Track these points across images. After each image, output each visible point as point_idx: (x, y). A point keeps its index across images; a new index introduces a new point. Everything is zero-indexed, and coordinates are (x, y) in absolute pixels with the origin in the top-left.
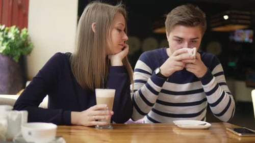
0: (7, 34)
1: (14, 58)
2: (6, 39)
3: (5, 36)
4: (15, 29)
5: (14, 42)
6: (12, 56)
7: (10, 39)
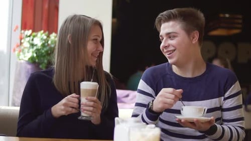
0: (33, 40)
1: (41, 66)
2: (32, 45)
3: (31, 42)
4: (42, 34)
5: (40, 49)
6: (39, 64)
7: (36, 45)
